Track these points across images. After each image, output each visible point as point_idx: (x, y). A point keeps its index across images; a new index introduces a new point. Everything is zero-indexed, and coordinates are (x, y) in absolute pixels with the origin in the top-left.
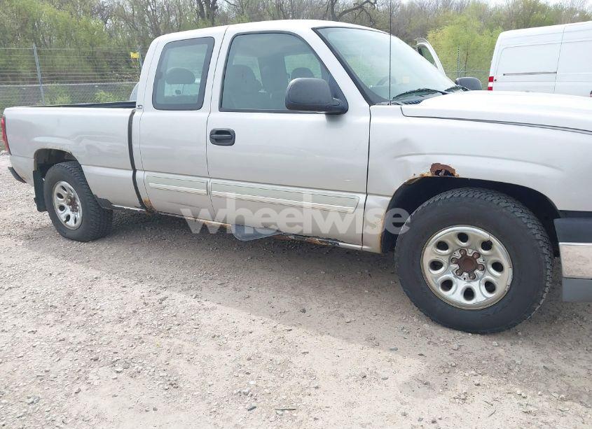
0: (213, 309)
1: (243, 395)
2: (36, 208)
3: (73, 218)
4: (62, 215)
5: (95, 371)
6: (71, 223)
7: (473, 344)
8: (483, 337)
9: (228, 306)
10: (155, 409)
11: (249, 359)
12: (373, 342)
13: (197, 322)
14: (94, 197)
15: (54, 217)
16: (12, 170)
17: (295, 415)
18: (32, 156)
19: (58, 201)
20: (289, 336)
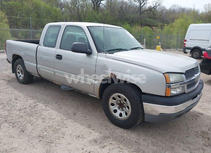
0: (49, 110)
1: (40, 137)
2: (12, 71)
3: (21, 76)
4: (19, 75)
5: (4, 124)
6: (21, 78)
7: (119, 131)
8: (124, 129)
9: (53, 110)
10: (14, 137)
11: (49, 127)
12: (89, 126)
13: (41, 114)
14: (27, 71)
15: (16, 75)
16: (7, 59)
17: (51, 144)
18: (12, 56)
19: (18, 71)
20: (65, 122)
